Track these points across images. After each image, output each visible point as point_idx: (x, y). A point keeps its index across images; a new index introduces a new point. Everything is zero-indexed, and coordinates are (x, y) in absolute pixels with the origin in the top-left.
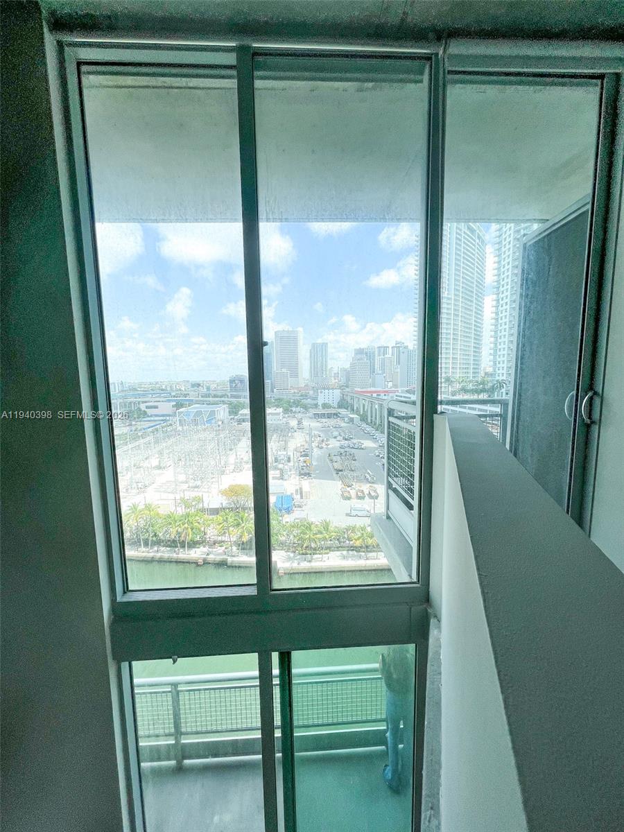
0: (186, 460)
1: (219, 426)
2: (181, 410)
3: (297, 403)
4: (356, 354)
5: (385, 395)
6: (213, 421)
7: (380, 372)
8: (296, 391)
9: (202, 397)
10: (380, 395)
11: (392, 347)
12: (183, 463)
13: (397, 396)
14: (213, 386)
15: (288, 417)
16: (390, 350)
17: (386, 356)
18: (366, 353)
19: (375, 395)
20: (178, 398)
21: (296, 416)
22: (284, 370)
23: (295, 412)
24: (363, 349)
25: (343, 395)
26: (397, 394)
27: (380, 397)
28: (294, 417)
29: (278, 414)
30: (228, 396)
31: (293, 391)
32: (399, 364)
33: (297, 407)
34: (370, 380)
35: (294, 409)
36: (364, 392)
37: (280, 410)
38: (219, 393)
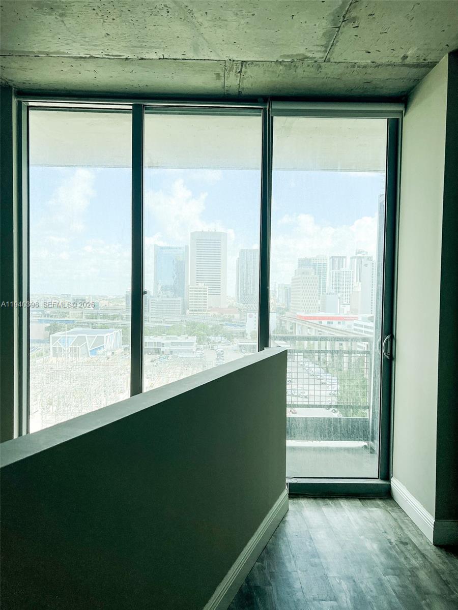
0: (59, 403)
1: (108, 358)
2: (57, 334)
3: (216, 330)
4: (300, 265)
5: (339, 323)
6: (100, 352)
7: (333, 291)
8: (216, 313)
9: (87, 317)
10: (332, 323)
11: (352, 258)
12: (55, 408)
13: (355, 325)
14: (103, 304)
15: (204, 348)
16: (348, 261)
17: (342, 269)
18: (315, 265)
19: (325, 323)
20: (53, 319)
21: (215, 347)
22: (201, 285)
23: (214, 342)
24: (310, 260)
25: (281, 321)
26: (355, 322)
27: (332, 326)
28: (213, 349)
29: (191, 344)
30: (122, 318)
31: (212, 313)
32: (360, 281)
33: (216, 335)
34: (319, 302)
35: (212, 338)
36: (311, 318)
37: (193, 339)
38: (111, 314)
